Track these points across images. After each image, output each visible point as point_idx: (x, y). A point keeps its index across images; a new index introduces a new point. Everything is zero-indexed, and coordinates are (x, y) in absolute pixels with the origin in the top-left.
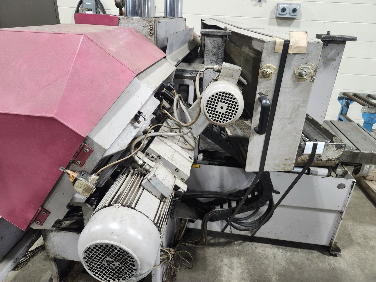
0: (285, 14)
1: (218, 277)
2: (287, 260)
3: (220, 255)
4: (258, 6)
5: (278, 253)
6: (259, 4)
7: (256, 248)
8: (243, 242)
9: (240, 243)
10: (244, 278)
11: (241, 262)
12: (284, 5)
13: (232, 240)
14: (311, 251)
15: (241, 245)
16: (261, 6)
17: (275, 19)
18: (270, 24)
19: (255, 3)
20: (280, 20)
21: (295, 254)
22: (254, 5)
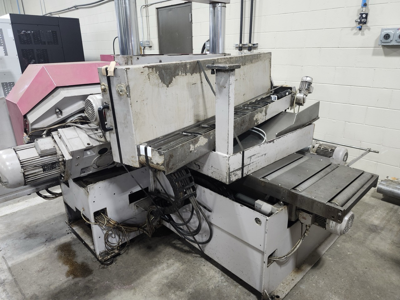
0: (390, 41)
1: (153, 267)
2: (218, 286)
3: (172, 256)
4: (360, 35)
5: (217, 278)
6: (360, 32)
7: (204, 265)
8: (199, 257)
9: (196, 257)
10: (168, 277)
11: (180, 268)
12: (388, 30)
13: (193, 252)
14: (250, 294)
15: (195, 258)
16: (363, 34)
17: (382, 48)
18: (375, 53)
19: (356, 31)
20: (388, 48)
21: (232, 287)
22: (355, 34)
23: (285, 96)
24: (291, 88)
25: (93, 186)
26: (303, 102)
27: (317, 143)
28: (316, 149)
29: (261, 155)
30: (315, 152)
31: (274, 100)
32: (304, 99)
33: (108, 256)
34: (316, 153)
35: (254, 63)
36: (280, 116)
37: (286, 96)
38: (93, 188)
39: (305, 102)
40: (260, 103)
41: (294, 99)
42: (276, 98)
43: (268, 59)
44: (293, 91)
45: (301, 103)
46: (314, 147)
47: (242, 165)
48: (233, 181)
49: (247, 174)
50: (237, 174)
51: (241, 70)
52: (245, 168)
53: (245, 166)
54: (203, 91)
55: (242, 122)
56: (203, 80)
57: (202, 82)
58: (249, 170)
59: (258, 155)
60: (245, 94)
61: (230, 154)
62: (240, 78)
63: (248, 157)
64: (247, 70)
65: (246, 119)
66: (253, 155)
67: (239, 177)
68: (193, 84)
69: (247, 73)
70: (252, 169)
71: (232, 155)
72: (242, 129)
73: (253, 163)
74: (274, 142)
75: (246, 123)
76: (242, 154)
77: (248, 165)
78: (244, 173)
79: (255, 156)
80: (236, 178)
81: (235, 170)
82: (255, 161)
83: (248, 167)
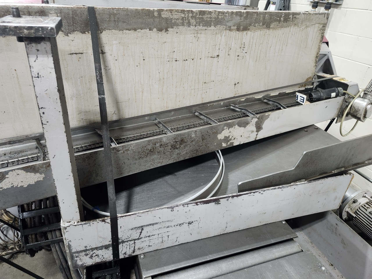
23: (326, 99)
24: (345, 86)
26: (362, 115)
27: (365, 197)
28: (357, 208)
29: (176, 224)
30: (354, 211)
31: (301, 103)
32: (366, 112)
34: (355, 213)
35: (274, 28)
36: (303, 133)
37: (330, 98)
39: (367, 116)
40: (270, 103)
41: (347, 106)
42: (303, 100)
43: (317, 25)
44: (349, 91)
45: (358, 116)
46: (354, 202)
47: (111, 240)
48: (85, 265)
49: (130, 255)
50: (97, 254)
51: (234, 39)
52: (124, 244)
53: (123, 242)
54: (107, 68)
55: (177, 142)
56: (107, 49)
57: (103, 53)
58: (136, 248)
59: (168, 224)
60: (238, 83)
61: (70, 222)
62: (227, 54)
63: (131, 228)
64: (252, 40)
65: (191, 136)
66: (151, 225)
67: (107, 259)
68: (73, 54)
69: (251, 45)
70: (147, 247)
71: (76, 225)
72: (176, 153)
73: (149, 236)
74: (220, 202)
75: (191, 144)
76: (110, 222)
77: (135, 240)
78: (120, 252)
79: (155, 226)
80: (94, 260)
81: (91, 249)
82: (158, 234)
83: (135, 243)
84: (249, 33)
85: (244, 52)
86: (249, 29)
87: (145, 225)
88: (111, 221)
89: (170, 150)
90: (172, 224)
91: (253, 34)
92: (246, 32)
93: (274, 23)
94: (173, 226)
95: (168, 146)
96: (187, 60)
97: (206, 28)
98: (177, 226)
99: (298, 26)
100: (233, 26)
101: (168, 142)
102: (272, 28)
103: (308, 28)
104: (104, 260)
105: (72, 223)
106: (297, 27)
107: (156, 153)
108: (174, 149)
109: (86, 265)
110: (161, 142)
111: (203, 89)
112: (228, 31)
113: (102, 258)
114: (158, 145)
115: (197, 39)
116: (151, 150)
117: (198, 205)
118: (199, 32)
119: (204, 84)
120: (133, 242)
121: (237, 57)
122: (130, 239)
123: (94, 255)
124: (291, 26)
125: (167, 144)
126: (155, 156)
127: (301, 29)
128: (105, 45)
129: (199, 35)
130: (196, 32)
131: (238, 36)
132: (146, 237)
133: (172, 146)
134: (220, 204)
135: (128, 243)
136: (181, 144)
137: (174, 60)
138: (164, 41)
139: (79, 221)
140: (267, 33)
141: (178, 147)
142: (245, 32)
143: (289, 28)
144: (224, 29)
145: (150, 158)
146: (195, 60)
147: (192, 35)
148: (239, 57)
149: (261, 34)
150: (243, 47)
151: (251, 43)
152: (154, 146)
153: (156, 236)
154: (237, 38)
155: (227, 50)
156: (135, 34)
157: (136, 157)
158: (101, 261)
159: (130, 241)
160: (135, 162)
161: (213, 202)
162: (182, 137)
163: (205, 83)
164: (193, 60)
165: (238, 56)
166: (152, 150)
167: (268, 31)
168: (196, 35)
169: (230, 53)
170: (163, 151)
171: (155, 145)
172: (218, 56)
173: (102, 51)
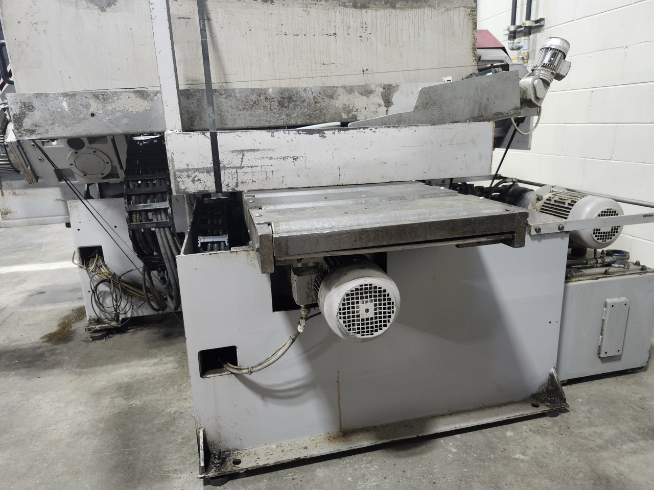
25: (76, 204)
26: (532, 95)
27: (552, 192)
28: (542, 204)
29: (279, 156)
30: (539, 209)
32: (535, 88)
33: (97, 325)
35: (400, 8)
38: (76, 206)
39: (538, 95)
43: (462, 9)
45: (529, 97)
46: (538, 199)
47: (212, 162)
48: (187, 190)
49: (233, 189)
50: (199, 178)
51: (351, 17)
52: (226, 171)
53: (225, 168)
54: (214, 36)
55: (284, 98)
56: (213, 16)
57: (209, 20)
58: (239, 180)
59: (270, 154)
60: (367, 70)
61: (172, 130)
62: (346, 33)
63: (231, 149)
64: (374, 20)
65: (300, 95)
66: (251, 150)
67: (209, 189)
68: (181, 18)
69: (374, 26)
70: (250, 181)
71: (178, 134)
72: (286, 113)
73: (251, 167)
74: (325, 135)
75: (301, 105)
76: (209, 137)
77: (237, 168)
78: (222, 182)
79: (257, 153)
80: (196, 187)
81: (193, 169)
82: (261, 166)
83: (237, 172)
84: (369, 11)
85: (368, 32)
86: (368, 7)
87: (246, 149)
88: (211, 135)
89: (277, 107)
90: (275, 155)
91: (374, 13)
92: (366, 10)
93: (399, 3)
94: (276, 158)
95: (274, 101)
96: (298, 35)
97: (316, 2)
98: (281, 159)
99: (435, 9)
100: (348, 2)
101: (274, 96)
102: (398, 8)
103: (449, 11)
104: (207, 189)
105: (175, 131)
106: (433, 9)
107: (262, 108)
108: (282, 107)
109: (188, 192)
110: (265, 94)
111: (323, 71)
112: (343, 8)
113: (205, 186)
114: (262, 97)
115: (307, 13)
116: (255, 101)
117: (300, 134)
118: (309, 6)
119: (323, 66)
120: (234, 171)
121: (359, 38)
122: (232, 165)
123: (196, 179)
124: (424, 7)
125: (273, 99)
126: (261, 111)
127: (440, 11)
128: (210, 12)
129: (308, 9)
130: (304, 6)
131: (355, 14)
132: (249, 167)
133: (279, 103)
134: (325, 137)
135: (230, 171)
136: (289, 102)
137: (283, 34)
138: (271, 12)
139: (181, 131)
140: (394, 13)
141: (286, 105)
142: (364, 11)
143: (422, 9)
144: (337, 4)
145: (255, 112)
146: (308, 36)
147: (300, 9)
148: (362, 39)
149: (386, 13)
150: (364, 26)
151: (375, 24)
152: (259, 98)
153: (259, 169)
154: (356, 16)
155: (345, 29)
156: (240, 4)
157: (240, 107)
158: (203, 190)
159: (233, 168)
160: (239, 112)
161: (318, 133)
162: (290, 93)
163: (324, 64)
164: (305, 35)
165: (361, 37)
166: (257, 103)
167: (393, 11)
168: (305, 9)
169: (349, 32)
170: (269, 107)
171: (260, 96)
172: (335, 34)
173: (208, 17)
